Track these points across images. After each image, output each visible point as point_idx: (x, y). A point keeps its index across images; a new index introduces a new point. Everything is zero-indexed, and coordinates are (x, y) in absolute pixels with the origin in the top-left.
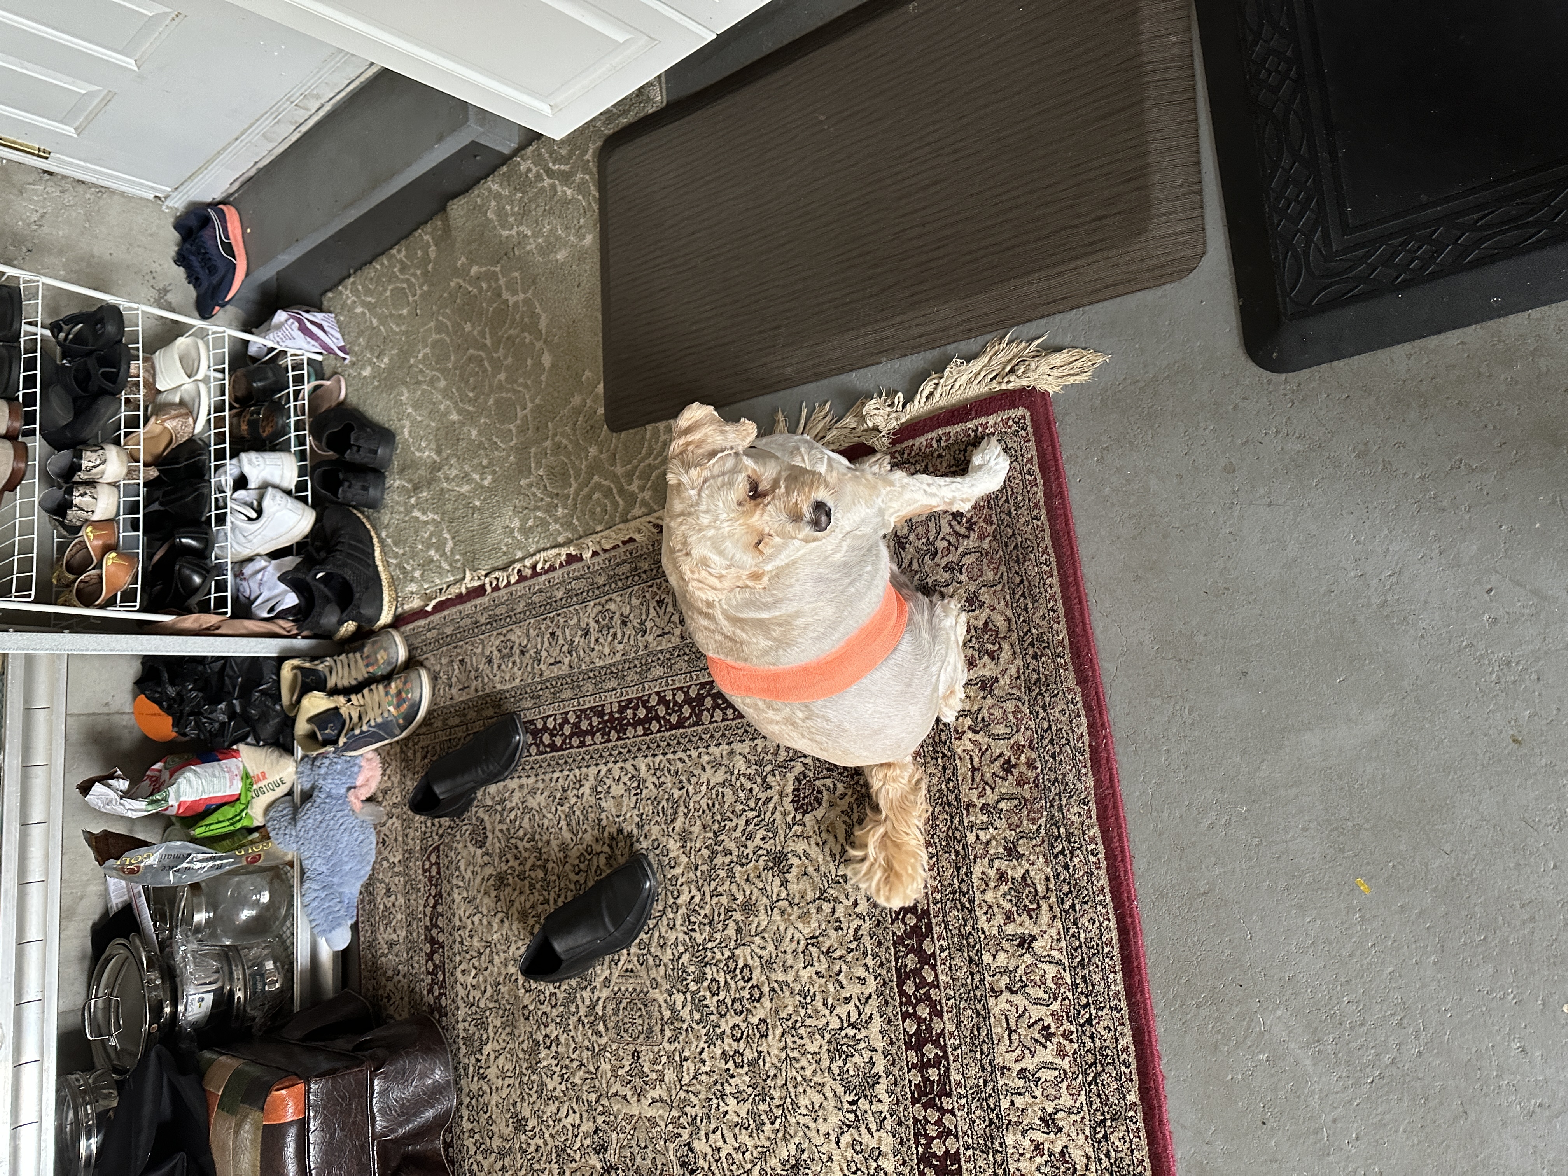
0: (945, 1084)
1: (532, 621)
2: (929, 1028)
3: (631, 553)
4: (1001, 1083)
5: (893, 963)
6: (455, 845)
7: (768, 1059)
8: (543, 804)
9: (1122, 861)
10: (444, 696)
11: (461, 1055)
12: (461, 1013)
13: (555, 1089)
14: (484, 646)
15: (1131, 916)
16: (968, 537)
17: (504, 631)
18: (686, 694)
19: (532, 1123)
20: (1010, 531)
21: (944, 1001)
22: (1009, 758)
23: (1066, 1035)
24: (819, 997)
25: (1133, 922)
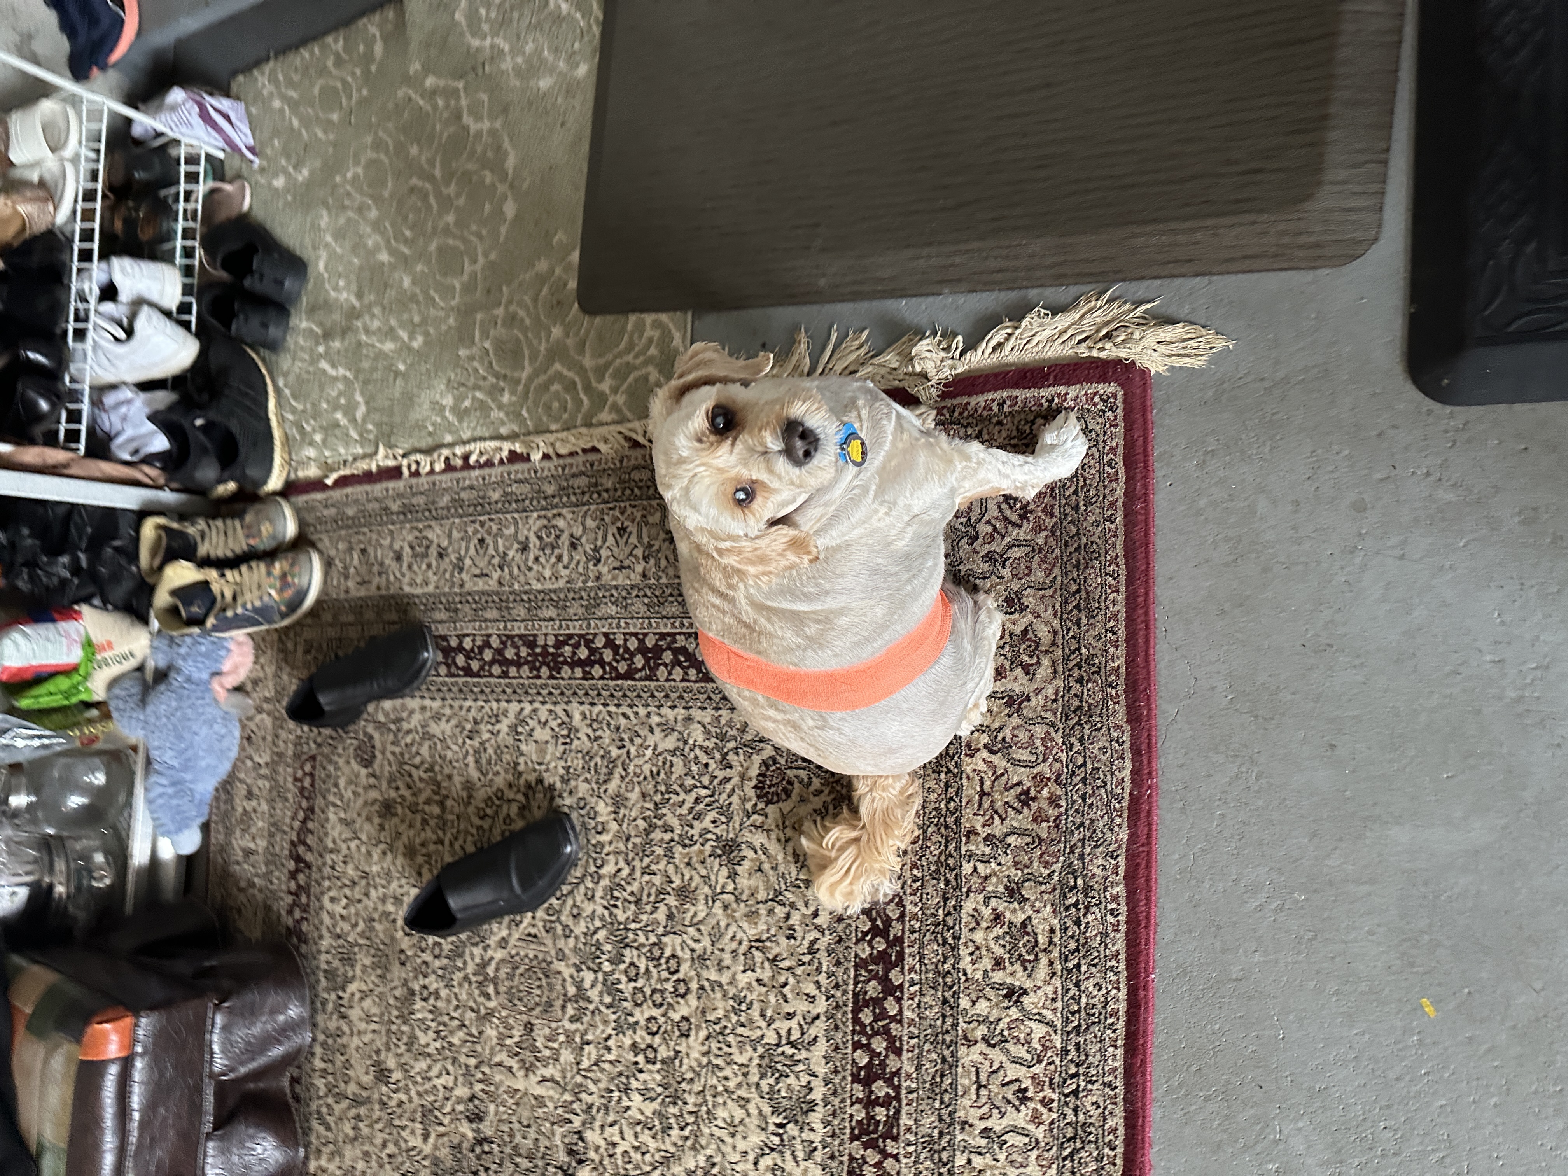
0: (892, 1127)
1: (457, 521)
2: (883, 1064)
3: (592, 465)
4: (960, 1137)
5: (851, 987)
6: (336, 758)
7: (686, 1061)
8: (448, 732)
9: (1146, 927)
10: (338, 587)
11: (320, 989)
12: (325, 943)
13: (428, 1045)
14: (393, 539)
15: (1145, 988)
16: (1020, 527)
17: (421, 526)
18: (641, 642)
19: (397, 1075)
20: (1074, 529)
21: (905, 1038)
22: (1029, 789)
23: (1046, 1103)
24: (756, 1006)
25: (1146, 996)
